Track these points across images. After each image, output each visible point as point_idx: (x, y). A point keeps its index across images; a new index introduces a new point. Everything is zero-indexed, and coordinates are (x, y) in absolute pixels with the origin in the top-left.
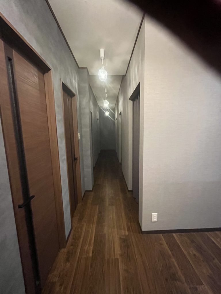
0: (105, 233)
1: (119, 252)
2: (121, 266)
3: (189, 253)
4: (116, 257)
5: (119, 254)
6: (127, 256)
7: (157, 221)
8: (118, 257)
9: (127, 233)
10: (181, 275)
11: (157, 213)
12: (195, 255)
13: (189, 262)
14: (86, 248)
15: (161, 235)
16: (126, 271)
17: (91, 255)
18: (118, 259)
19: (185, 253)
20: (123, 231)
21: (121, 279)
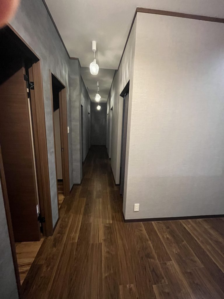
0: (91, 222)
1: (103, 238)
2: (104, 249)
3: (163, 237)
4: (99, 242)
5: (103, 239)
6: (110, 240)
7: (138, 210)
8: (102, 241)
9: (111, 222)
10: (155, 254)
11: (139, 204)
12: (168, 238)
13: (163, 244)
14: (72, 235)
15: (142, 223)
16: (108, 252)
17: (76, 241)
18: (101, 243)
19: (161, 237)
20: (108, 221)
21: (103, 259)
